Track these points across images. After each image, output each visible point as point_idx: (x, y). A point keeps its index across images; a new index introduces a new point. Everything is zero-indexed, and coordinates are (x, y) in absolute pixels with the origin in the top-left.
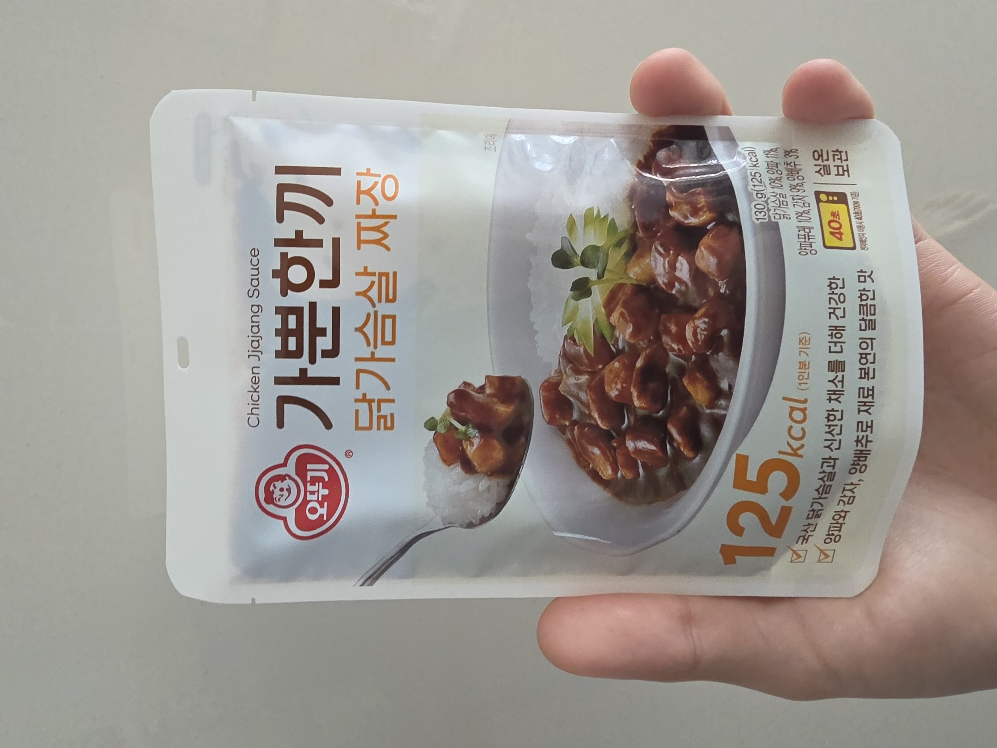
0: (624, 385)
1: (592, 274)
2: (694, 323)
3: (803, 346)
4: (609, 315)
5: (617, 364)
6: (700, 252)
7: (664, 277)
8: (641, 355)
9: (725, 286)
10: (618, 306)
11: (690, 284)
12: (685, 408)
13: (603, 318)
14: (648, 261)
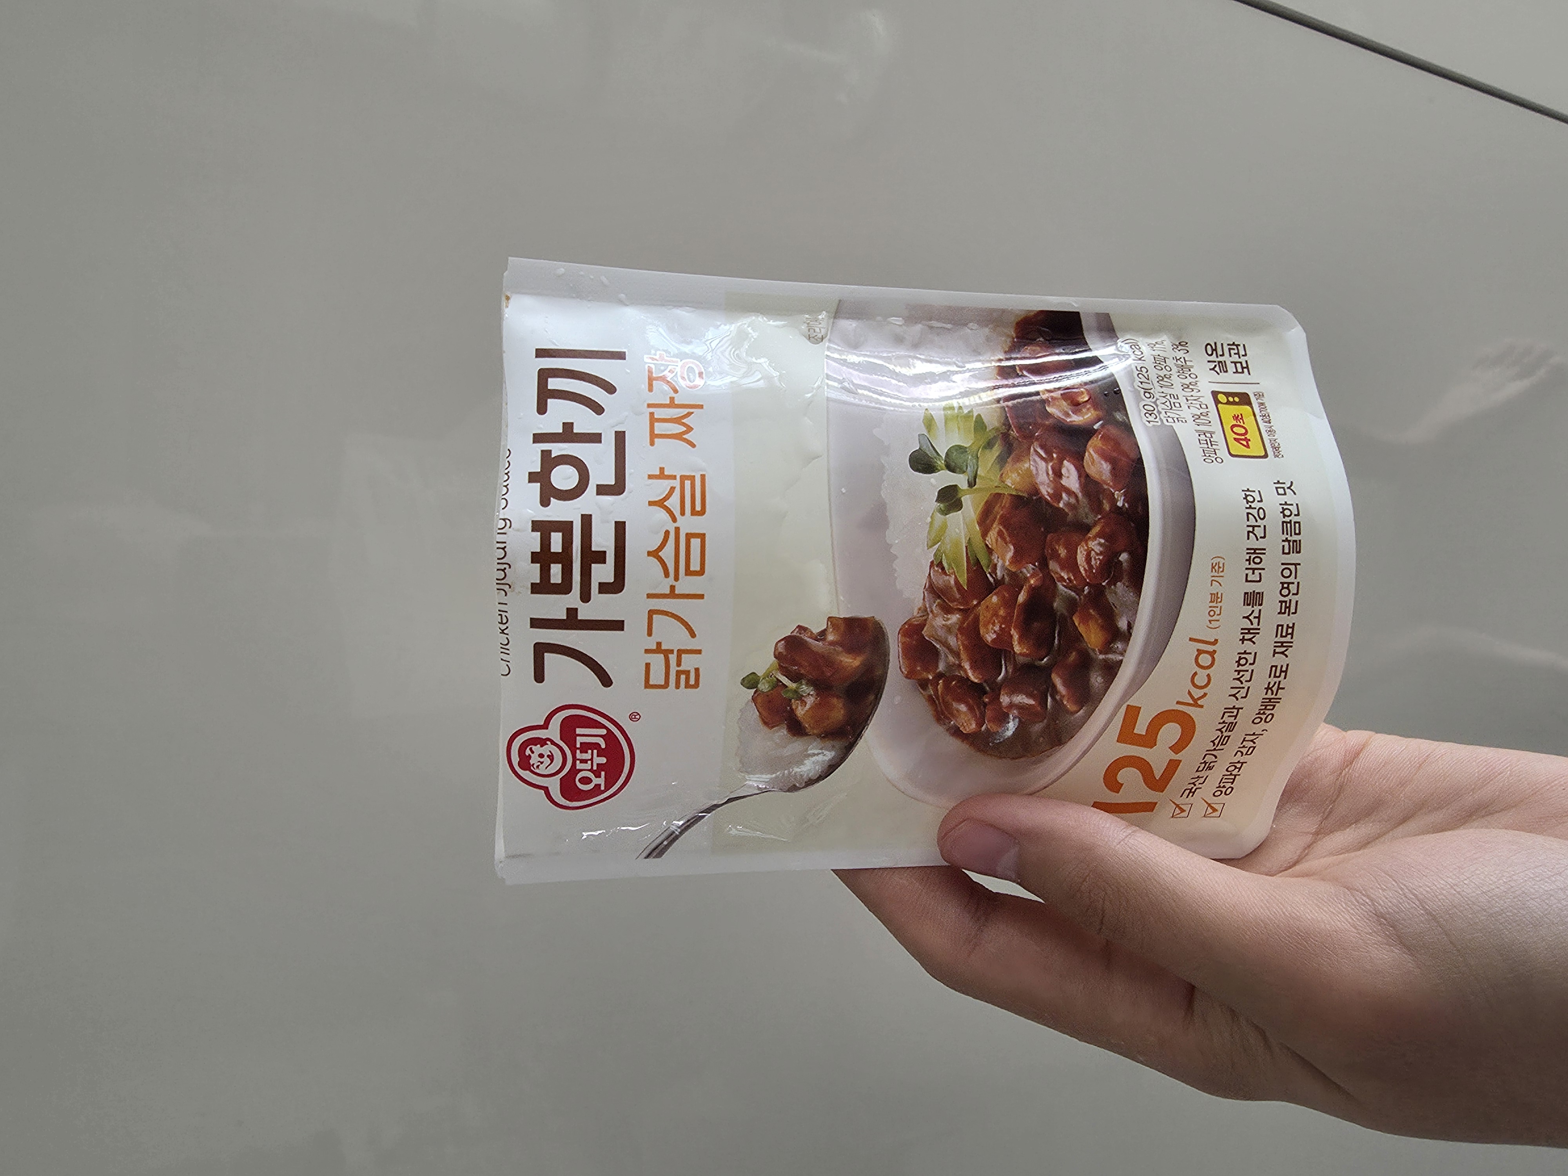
0: (1003, 626)
1: (960, 480)
2: (1087, 545)
3: (1216, 574)
4: (984, 534)
5: (995, 599)
6: (1088, 456)
7: (1048, 487)
8: (1025, 587)
9: (1123, 498)
10: (996, 523)
11: (1080, 495)
12: (1074, 653)
13: (978, 538)
14: (1027, 465)
